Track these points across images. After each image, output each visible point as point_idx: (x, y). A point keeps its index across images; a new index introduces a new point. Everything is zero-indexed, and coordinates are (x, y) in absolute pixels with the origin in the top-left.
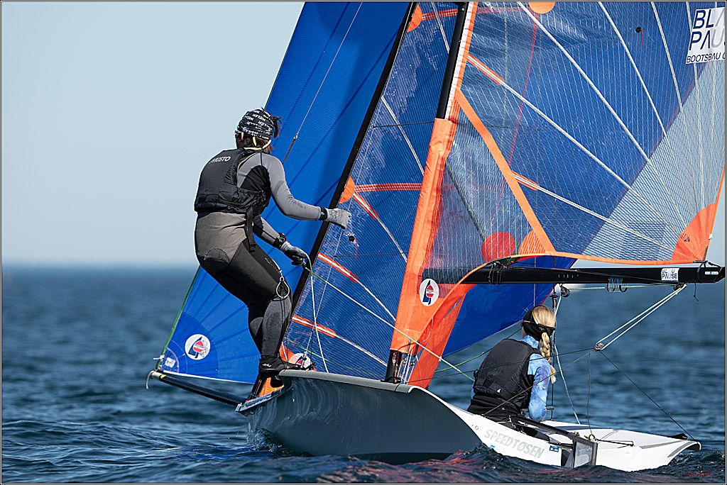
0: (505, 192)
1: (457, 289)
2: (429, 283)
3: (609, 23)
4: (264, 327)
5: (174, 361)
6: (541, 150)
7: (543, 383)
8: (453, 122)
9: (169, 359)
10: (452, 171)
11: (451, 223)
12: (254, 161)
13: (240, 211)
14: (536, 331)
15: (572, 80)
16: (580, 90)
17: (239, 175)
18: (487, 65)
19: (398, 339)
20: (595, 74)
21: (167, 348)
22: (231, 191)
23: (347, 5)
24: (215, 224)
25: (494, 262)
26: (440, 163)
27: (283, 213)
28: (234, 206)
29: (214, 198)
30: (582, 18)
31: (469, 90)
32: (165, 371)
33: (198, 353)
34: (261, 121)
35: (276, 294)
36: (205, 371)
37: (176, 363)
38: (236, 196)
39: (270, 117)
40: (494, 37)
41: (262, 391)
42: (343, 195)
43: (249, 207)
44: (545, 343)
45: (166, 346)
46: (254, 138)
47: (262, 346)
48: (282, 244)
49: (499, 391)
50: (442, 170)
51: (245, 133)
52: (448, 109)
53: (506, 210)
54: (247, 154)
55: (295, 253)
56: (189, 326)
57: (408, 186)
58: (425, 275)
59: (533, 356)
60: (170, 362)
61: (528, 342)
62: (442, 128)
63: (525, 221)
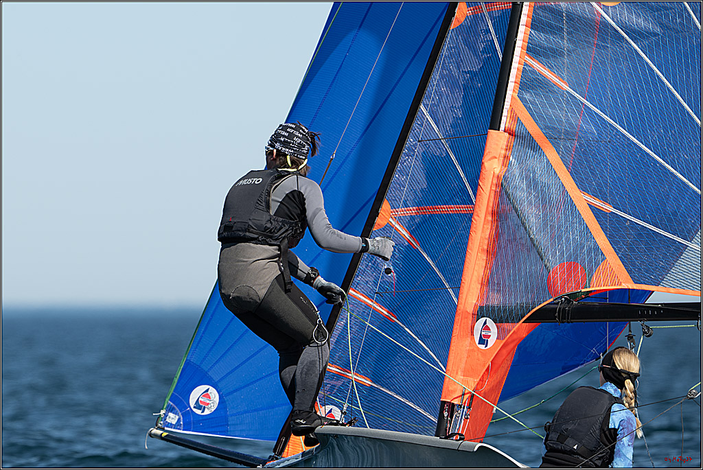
0: (572, 216)
1: (518, 329)
2: (485, 323)
3: (690, 15)
4: (298, 377)
5: (177, 417)
6: (614, 165)
7: (628, 438)
8: (509, 134)
9: (171, 415)
10: (510, 192)
11: (510, 253)
12: (289, 184)
13: (273, 242)
14: (618, 378)
15: (647, 83)
16: (657, 94)
17: (273, 200)
18: (549, 67)
19: (450, 388)
20: (675, 76)
21: (168, 402)
22: (262, 219)
23: (371, 6)
24: (244, 257)
25: (562, 297)
26: (495, 182)
27: (320, 245)
28: (266, 236)
29: (243, 227)
30: (657, 11)
31: (527, 96)
32: (166, 428)
33: (205, 407)
34: (297, 137)
35: (312, 339)
36: (214, 427)
37: (179, 419)
38: (269, 225)
39: (308, 133)
40: (556, 34)
41: (286, 451)
42: (378, 220)
43: (284, 238)
44: (629, 392)
45: (167, 400)
46: (288, 157)
47: (294, 399)
48: (314, 279)
49: (575, 447)
50: (498, 190)
51: (277, 150)
52: (504, 119)
53: (574, 236)
54: (281, 176)
55: (330, 289)
56: (194, 376)
57: (453, 209)
58: (481, 312)
59: (615, 407)
60: (173, 418)
61: (608, 390)
62: (497, 141)
63: (597, 248)
